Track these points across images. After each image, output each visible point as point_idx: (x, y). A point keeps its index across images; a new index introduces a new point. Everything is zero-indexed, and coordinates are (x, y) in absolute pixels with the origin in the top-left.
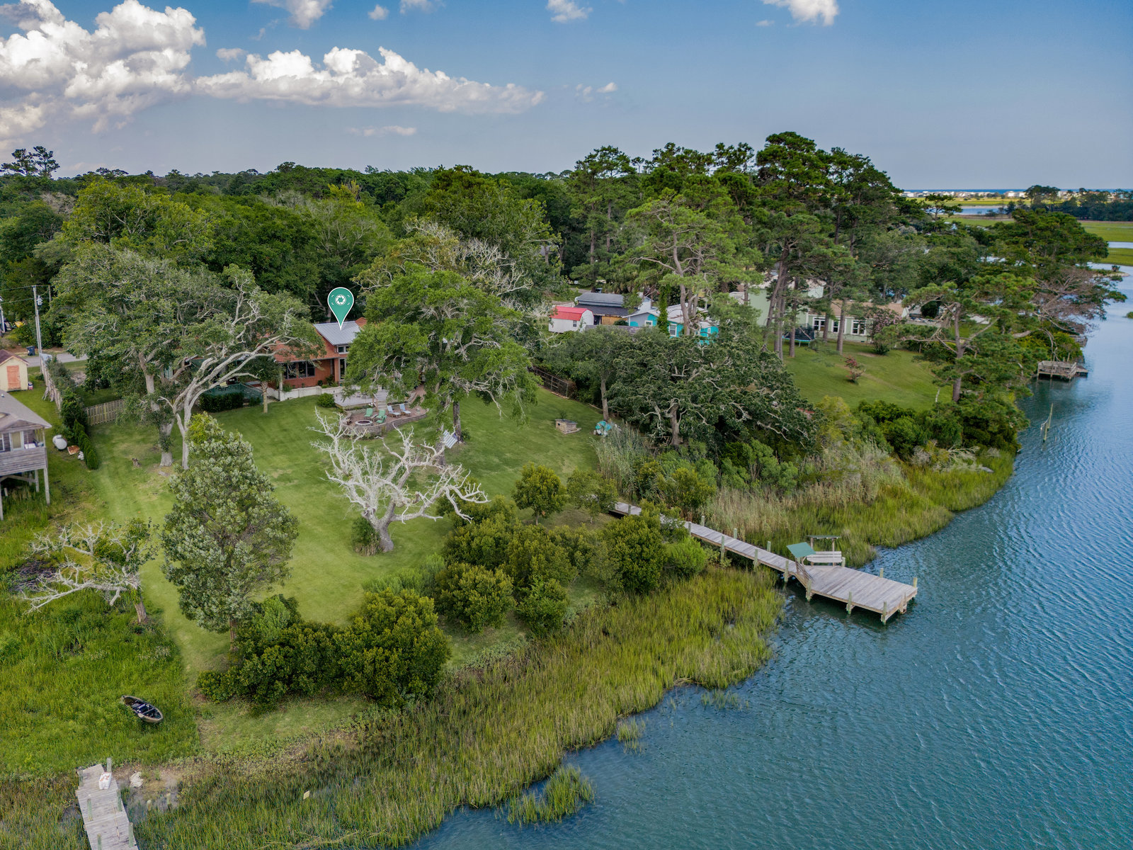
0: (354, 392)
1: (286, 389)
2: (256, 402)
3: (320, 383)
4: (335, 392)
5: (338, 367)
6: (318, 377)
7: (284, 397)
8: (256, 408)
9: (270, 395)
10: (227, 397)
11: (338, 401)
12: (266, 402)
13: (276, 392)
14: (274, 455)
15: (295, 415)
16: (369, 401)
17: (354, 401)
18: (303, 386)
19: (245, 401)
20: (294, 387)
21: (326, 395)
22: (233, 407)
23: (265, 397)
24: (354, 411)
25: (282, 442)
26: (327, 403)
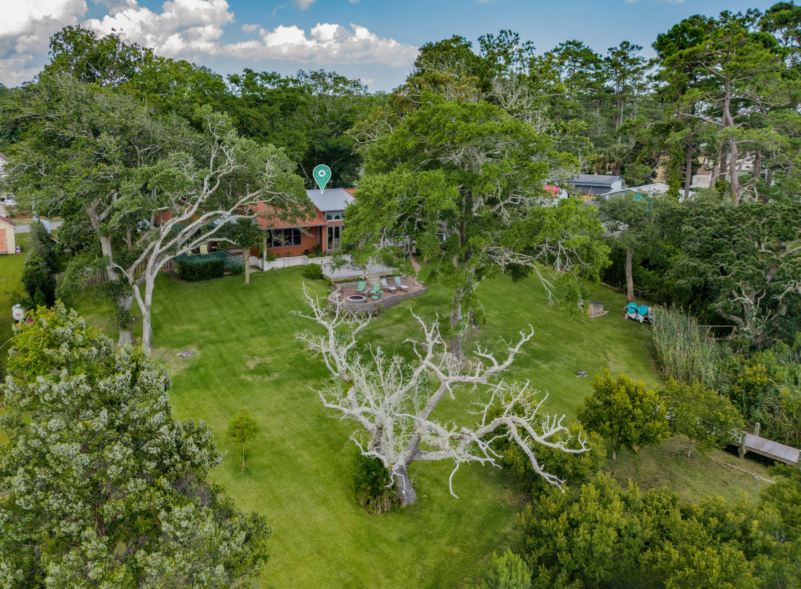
0: (344, 262)
1: (270, 258)
2: (238, 271)
3: (306, 253)
4: (324, 263)
5: (326, 235)
6: (305, 245)
7: (267, 266)
8: (237, 278)
9: (254, 264)
10: (206, 266)
11: (327, 272)
12: (248, 272)
13: (260, 261)
14: (252, 336)
15: (279, 286)
16: (359, 273)
17: (344, 273)
18: (289, 255)
19: (228, 270)
20: (279, 256)
21: (313, 265)
22: (213, 276)
23: (247, 267)
24: (344, 284)
25: (263, 320)
26: (314, 274)
